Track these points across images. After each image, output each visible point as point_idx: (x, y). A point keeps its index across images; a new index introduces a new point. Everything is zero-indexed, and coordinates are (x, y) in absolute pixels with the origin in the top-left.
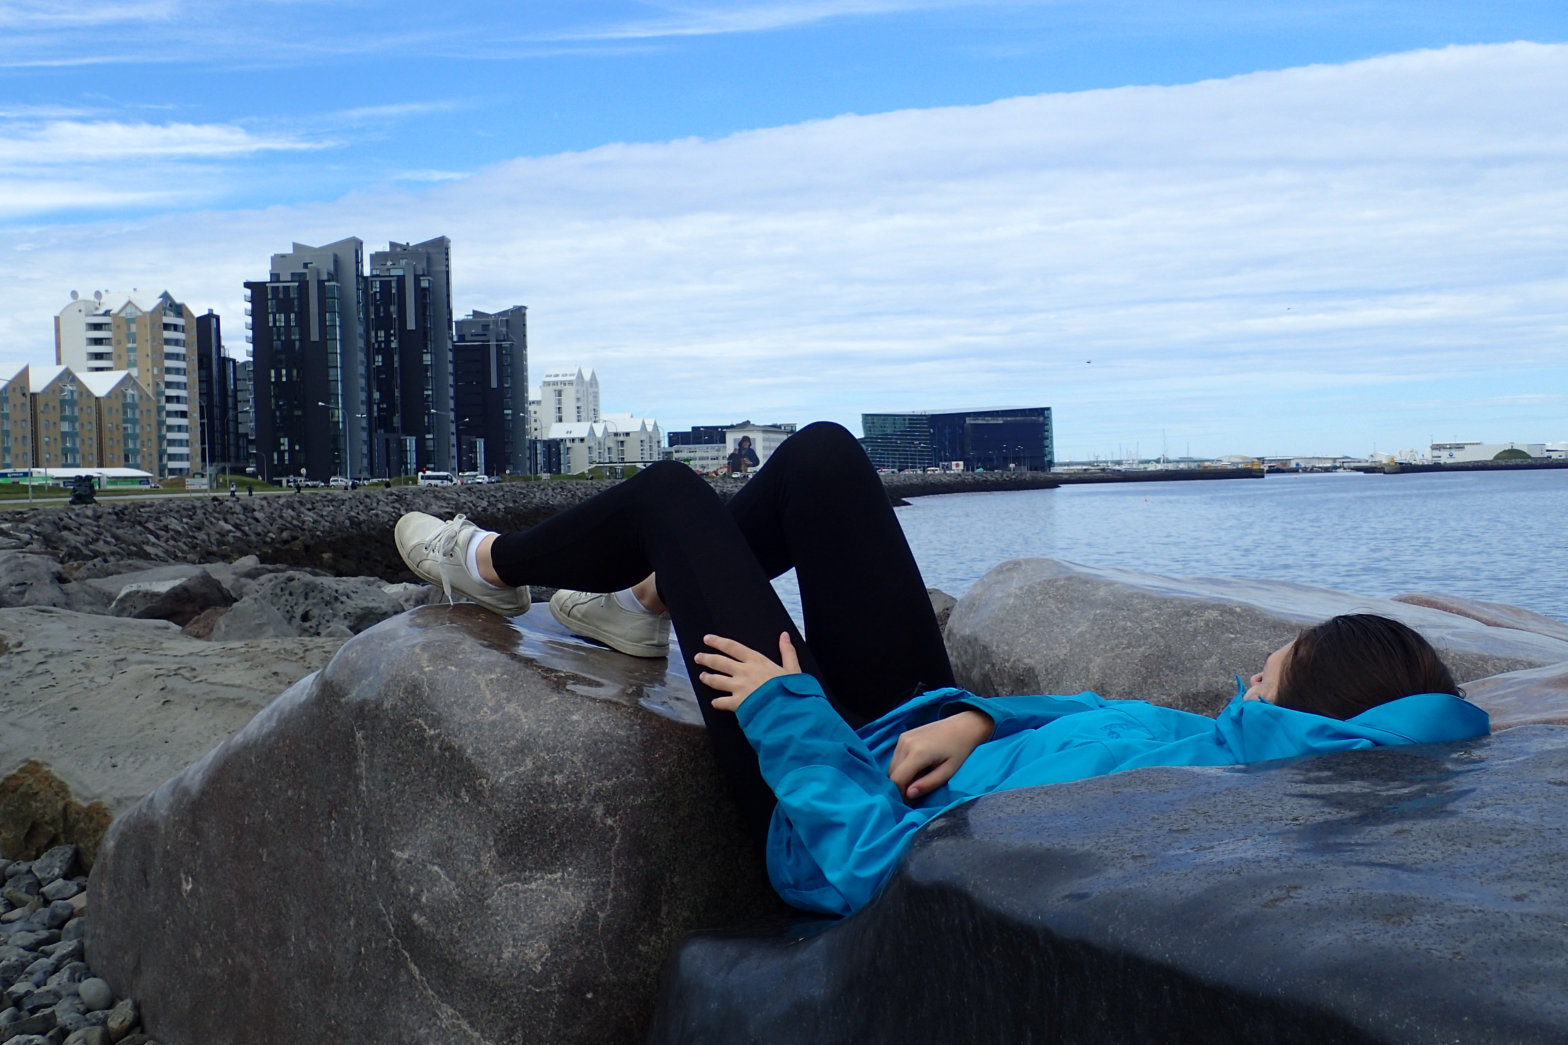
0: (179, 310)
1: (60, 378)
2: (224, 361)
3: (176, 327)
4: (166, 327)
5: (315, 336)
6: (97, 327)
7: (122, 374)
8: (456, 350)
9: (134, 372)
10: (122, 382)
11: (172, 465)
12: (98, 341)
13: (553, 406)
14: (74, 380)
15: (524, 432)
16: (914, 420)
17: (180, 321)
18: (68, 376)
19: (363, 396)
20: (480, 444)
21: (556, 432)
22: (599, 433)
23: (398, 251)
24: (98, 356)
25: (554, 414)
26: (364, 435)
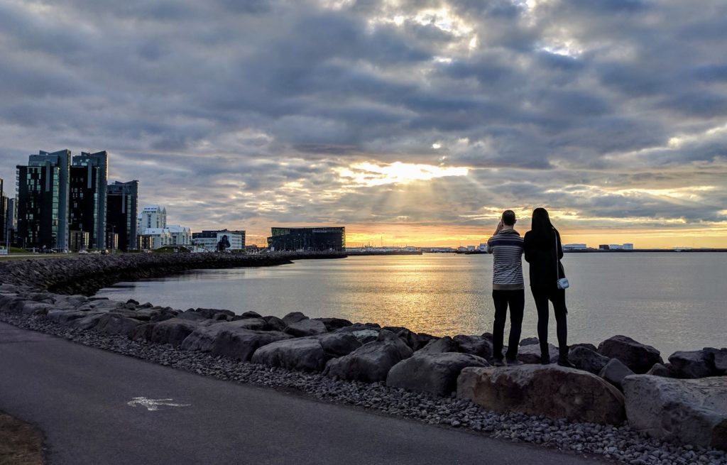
2: (3, 198)
5: (47, 189)
8: (108, 197)
13: (147, 221)
15: (135, 231)
19: (67, 215)
20: (116, 236)
21: (147, 232)
22: (166, 233)
23: (84, 156)
25: (146, 224)
26: (67, 231)
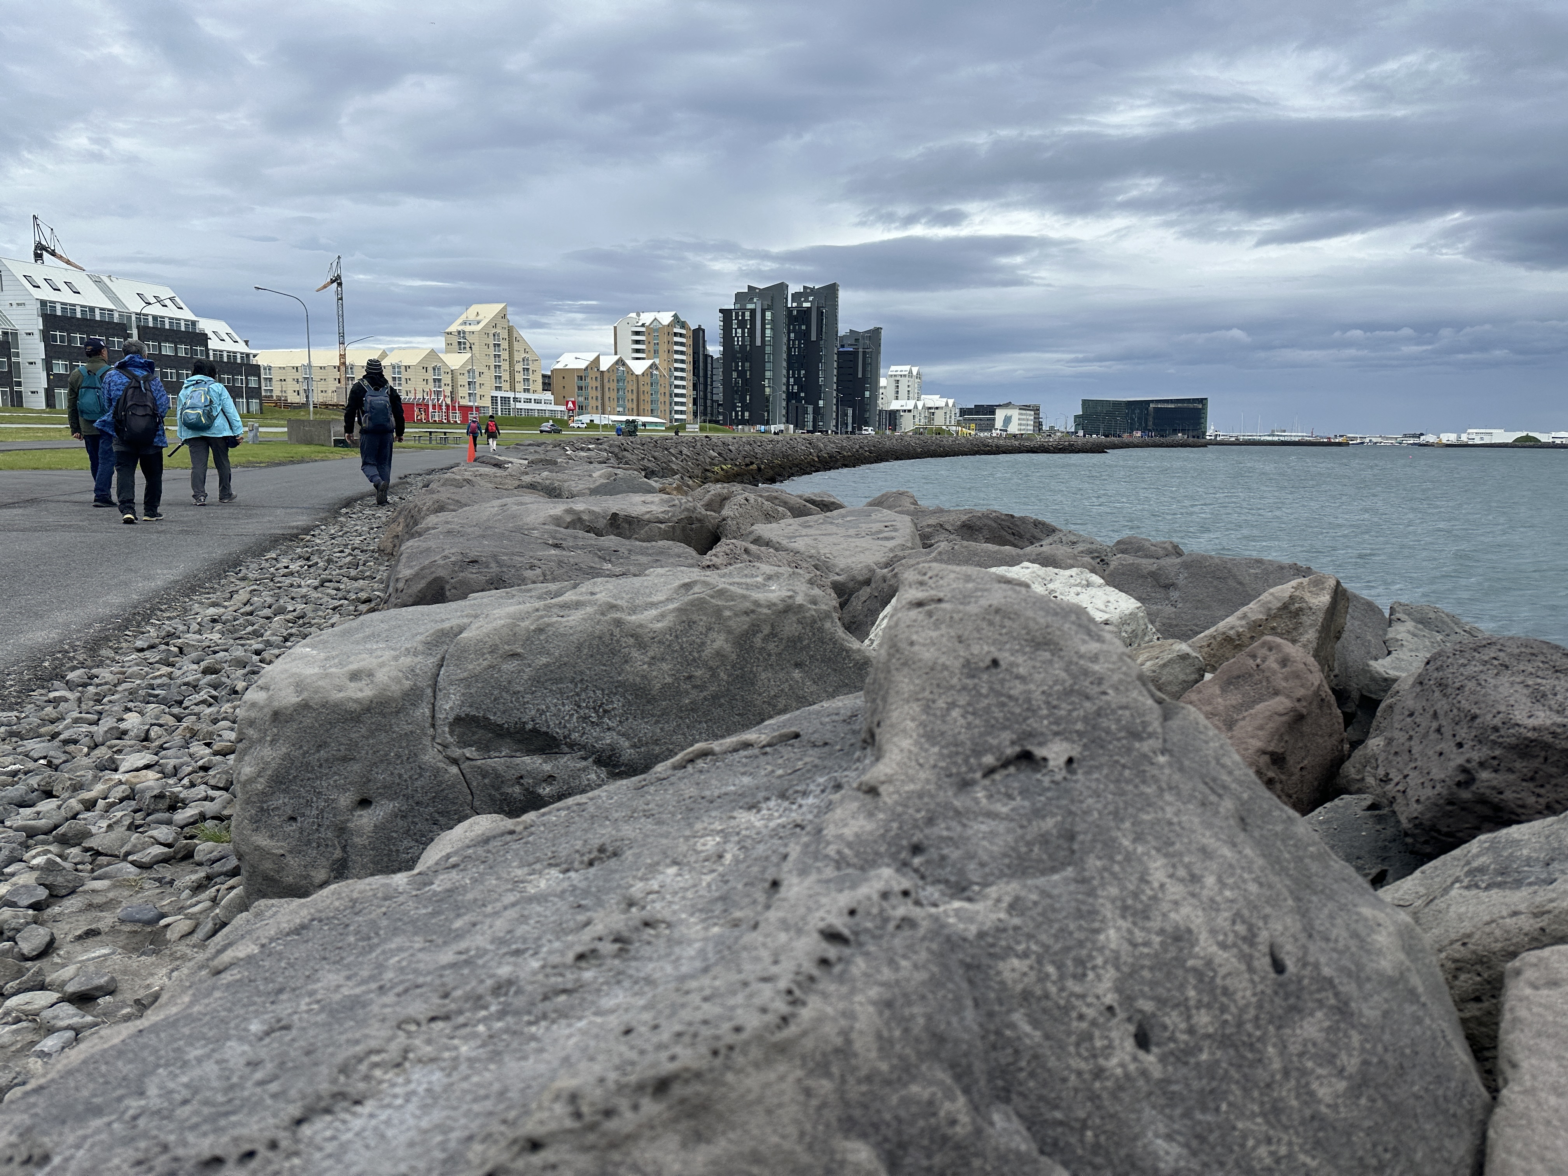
0: (683, 325)
1: (617, 363)
2: (706, 356)
3: (681, 335)
4: (676, 334)
5: (758, 343)
6: (637, 333)
7: (650, 362)
8: (839, 354)
9: (657, 361)
10: (651, 367)
11: (677, 416)
12: (637, 342)
13: (893, 390)
14: (624, 364)
15: (876, 405)
16: (1117, 404)
17: (683, 331)
18: (621, 362)
19: (784, 380)
20: (850, 412)
21: (895, 405)
22: (920, 407)
23: (807, 292)
24: (638, 351)
25: (894, 395)
26: (784, 404)
